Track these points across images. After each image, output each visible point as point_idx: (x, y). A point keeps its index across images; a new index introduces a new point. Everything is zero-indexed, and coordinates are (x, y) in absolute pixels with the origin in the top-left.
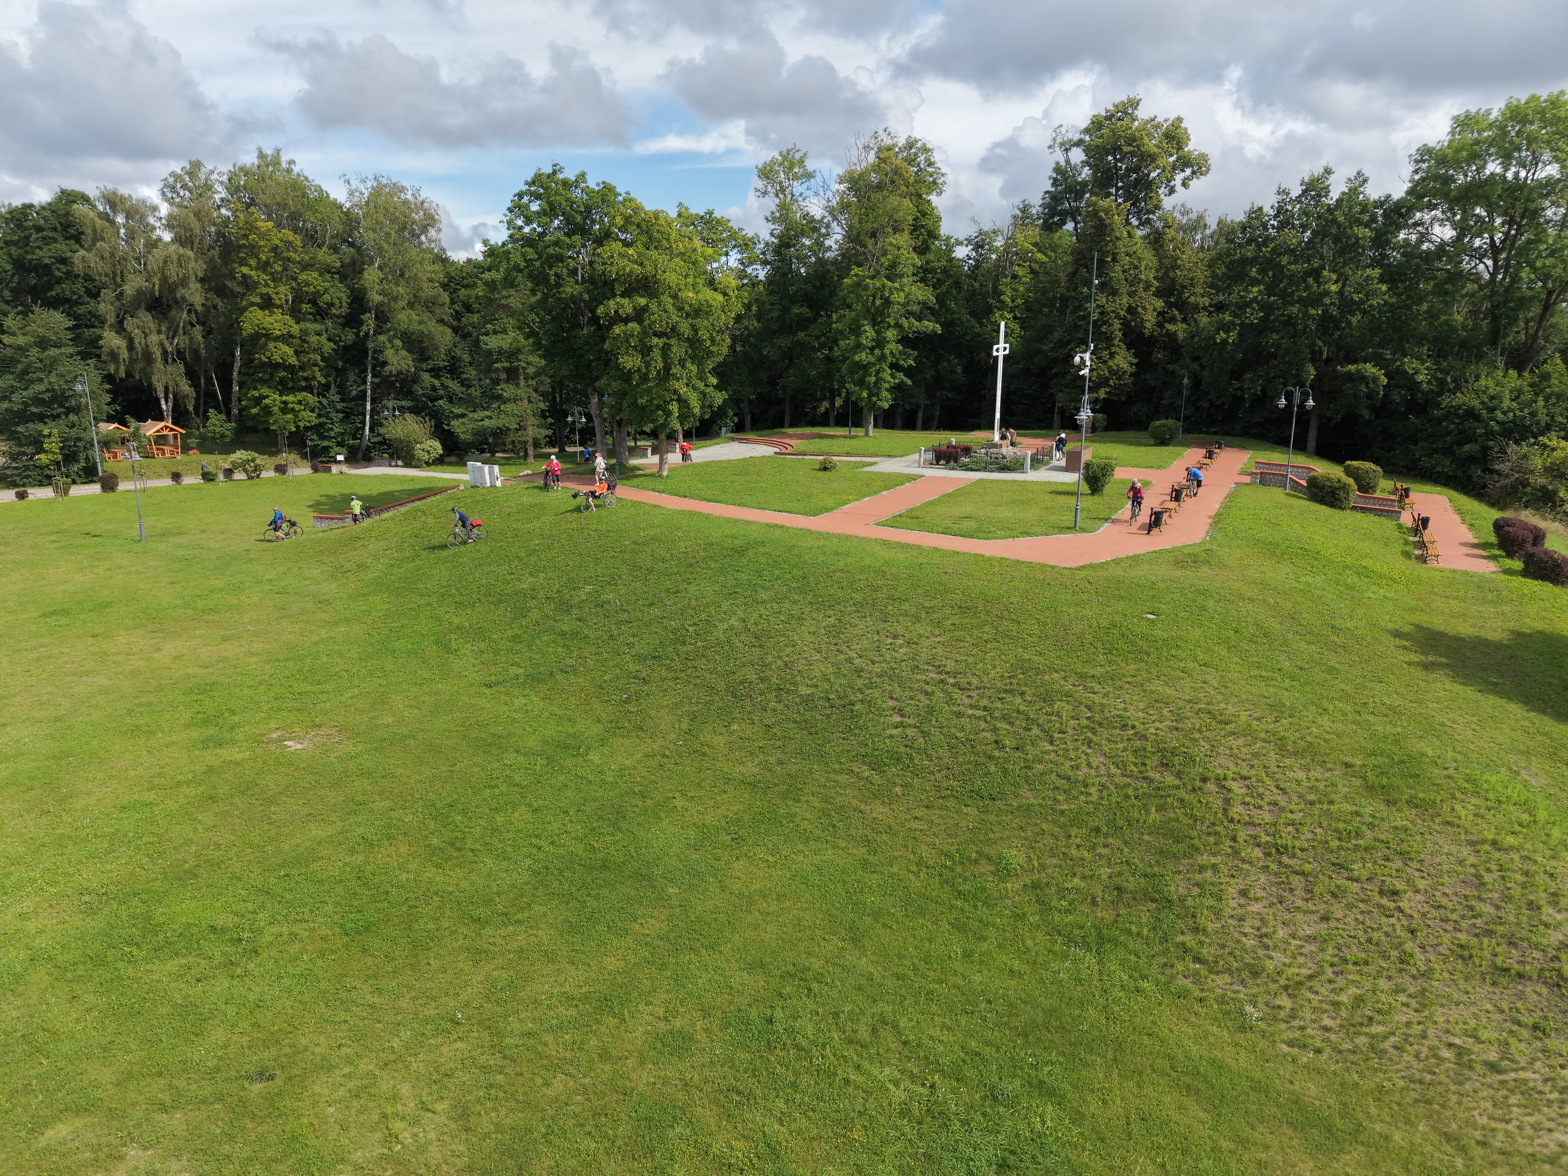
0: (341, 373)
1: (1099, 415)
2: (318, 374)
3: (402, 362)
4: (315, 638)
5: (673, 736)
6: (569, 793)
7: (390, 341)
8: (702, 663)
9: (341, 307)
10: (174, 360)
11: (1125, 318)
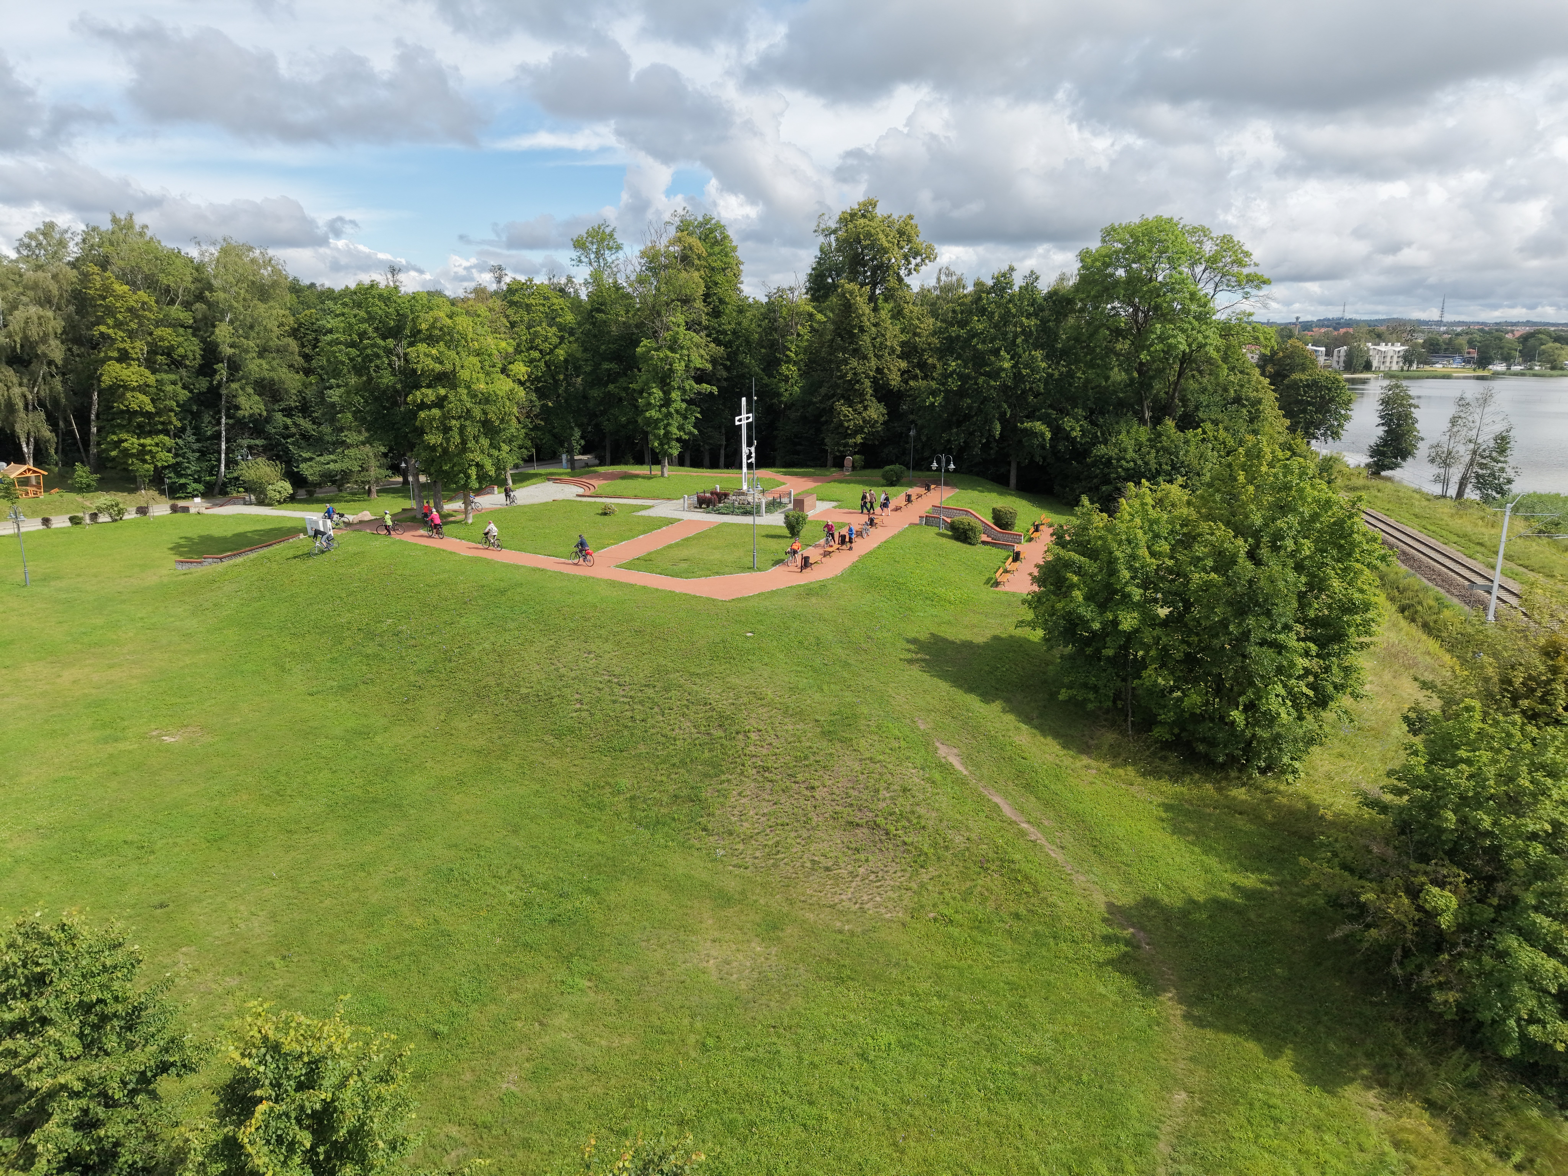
0: (196, 416)
1: (857, 457)
2: (174, 420)
3: (255, 407)
4: (181, 664)
5: (434, 724)
6: (358, 761)
7: (243, 389)
8: (459, 675)
9: (194, 359)
10: (35, 408)
11: (875, 377)
